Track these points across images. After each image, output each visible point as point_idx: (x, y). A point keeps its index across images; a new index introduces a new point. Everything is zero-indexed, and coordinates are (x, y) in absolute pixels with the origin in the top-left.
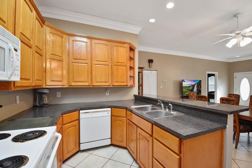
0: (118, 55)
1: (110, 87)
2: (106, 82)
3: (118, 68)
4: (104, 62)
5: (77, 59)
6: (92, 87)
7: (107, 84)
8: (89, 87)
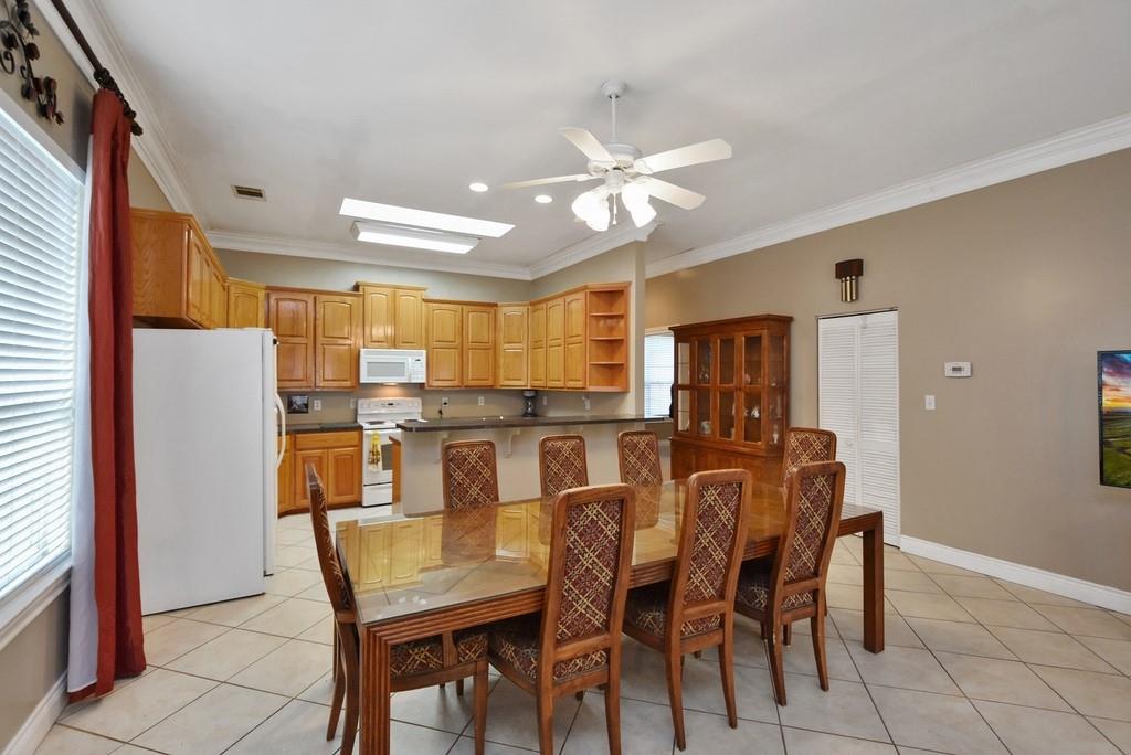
3: (572, 350)
4: (558, 341)
5: (536, 342)
6: (548, 389)
7: (560, 384)
8: (546, 389)
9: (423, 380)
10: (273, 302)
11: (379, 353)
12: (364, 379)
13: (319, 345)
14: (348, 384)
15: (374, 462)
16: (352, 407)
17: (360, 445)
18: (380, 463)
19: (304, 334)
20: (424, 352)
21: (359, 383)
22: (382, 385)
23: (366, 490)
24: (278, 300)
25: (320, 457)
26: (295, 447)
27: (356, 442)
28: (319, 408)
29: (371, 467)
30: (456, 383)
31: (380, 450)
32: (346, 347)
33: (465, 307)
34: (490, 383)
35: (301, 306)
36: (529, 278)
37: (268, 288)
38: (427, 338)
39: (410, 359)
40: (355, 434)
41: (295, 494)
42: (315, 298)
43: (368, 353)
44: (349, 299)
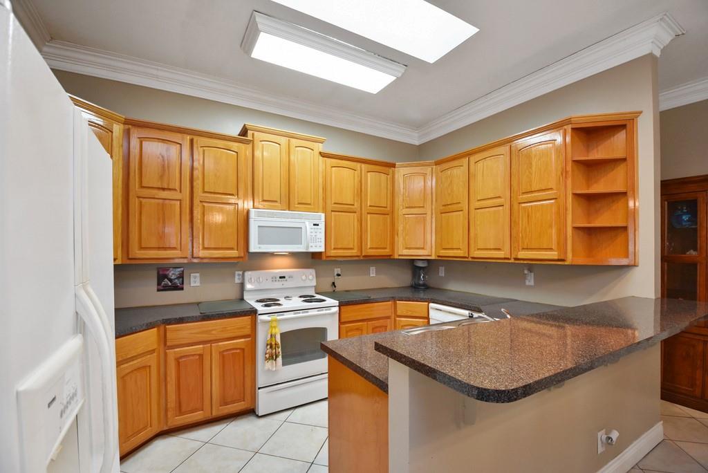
0: (529, 172)
1: (510, 261)
2: (499, 249)
3: (530, 210)
4: (495, 200)
5: (448, 205)
6: (470, 260)
7: (501, 254)
8: (467, 260)
9: (322, 249)
10: (134, 143)
11: (273, 215)
12: (254, 247)
13: (196, 202)
14: (234, 253)
15: (273, 357)
16: (237, 280)
17: (253, 335)
18: (280, 359)
19: (177, 187)
20: (323, 215)
21: (249, 253)
22: (272, 254)
23: (261, 394)
24: (141, 140)
25: (201, 356)
26: (165, 344)
27: (247, 331)
28: (198, 284)
29: (269, 365)
30: (355, 252)
31: (279, 340)
32: (232, 207)
33: (363, 165)
34: (387, 252)
35: (174, 150)
36: (417, 143)
37: (127, 122)
38: (325, 200)
39: (307, 223)
40: (246, 320)
41: (166, 410)
42: (192, 141)
43: (259, 215)
44: (235, 146)
